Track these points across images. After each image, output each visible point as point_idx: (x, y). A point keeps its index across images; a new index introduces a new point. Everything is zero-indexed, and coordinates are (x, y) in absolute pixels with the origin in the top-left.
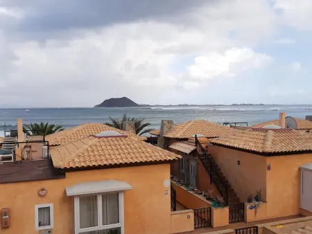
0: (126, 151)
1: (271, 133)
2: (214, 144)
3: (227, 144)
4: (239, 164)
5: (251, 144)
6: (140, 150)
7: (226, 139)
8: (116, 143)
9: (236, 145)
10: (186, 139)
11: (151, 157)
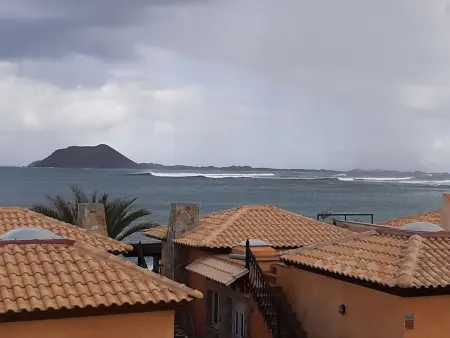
0: (66, 278)
1: (418, 241)
2: (289, 263)
3: (318, 264)
4: (343, 312)
5: (372, 266)
6: (101, 277)
7: (316, 253)
8: (45, 257)
9: (337, 269)
10: (226, 251)
11: (128, 293)
